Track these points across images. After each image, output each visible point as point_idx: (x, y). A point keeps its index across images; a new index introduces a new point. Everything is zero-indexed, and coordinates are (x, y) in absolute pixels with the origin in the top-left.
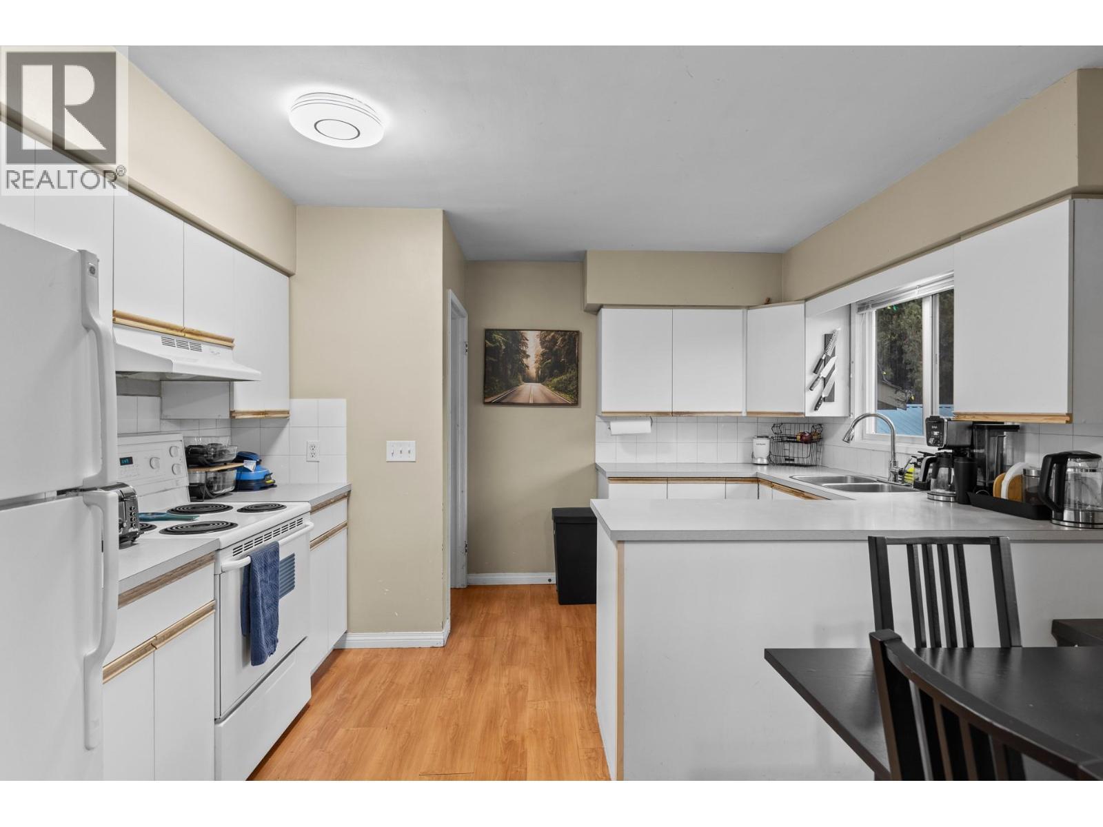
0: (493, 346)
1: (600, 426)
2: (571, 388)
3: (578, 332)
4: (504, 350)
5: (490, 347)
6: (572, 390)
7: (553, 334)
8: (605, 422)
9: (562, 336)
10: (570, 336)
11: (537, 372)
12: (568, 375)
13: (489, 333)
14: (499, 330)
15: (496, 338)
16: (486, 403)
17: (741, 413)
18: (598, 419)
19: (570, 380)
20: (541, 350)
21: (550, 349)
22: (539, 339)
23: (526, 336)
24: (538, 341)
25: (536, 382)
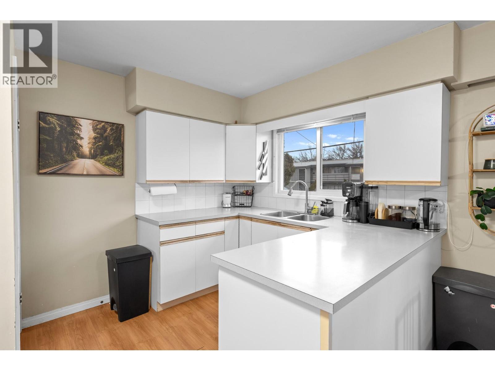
0: (47, 126)
1: (139, 190)
2: (118, 164)
3: (123, 125)
4: (59, 131)
5: (44, 127)
6: (119, 166)
7: (103, 124)
8: (142, 187)
9: (111, 126)
10: (117, 128)
11: (90, 151)
12: (116, 154)
13: (42, 116)
14: (54, 114)
15: (51, 121)
16: (39, 174)
17: (223, 181)
18: (137, 185)
19: (117, 159)
20: (93, 135)
21: (102, 135)
22: (91, 126)
23: (79, 122)
24: (91, 127)
25: (89, 158)
